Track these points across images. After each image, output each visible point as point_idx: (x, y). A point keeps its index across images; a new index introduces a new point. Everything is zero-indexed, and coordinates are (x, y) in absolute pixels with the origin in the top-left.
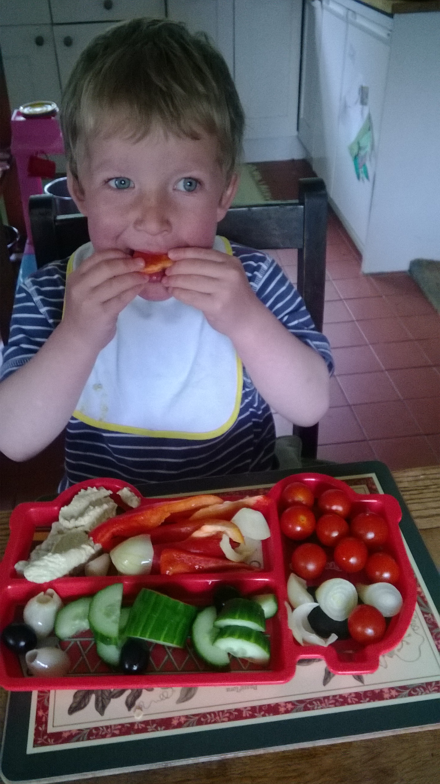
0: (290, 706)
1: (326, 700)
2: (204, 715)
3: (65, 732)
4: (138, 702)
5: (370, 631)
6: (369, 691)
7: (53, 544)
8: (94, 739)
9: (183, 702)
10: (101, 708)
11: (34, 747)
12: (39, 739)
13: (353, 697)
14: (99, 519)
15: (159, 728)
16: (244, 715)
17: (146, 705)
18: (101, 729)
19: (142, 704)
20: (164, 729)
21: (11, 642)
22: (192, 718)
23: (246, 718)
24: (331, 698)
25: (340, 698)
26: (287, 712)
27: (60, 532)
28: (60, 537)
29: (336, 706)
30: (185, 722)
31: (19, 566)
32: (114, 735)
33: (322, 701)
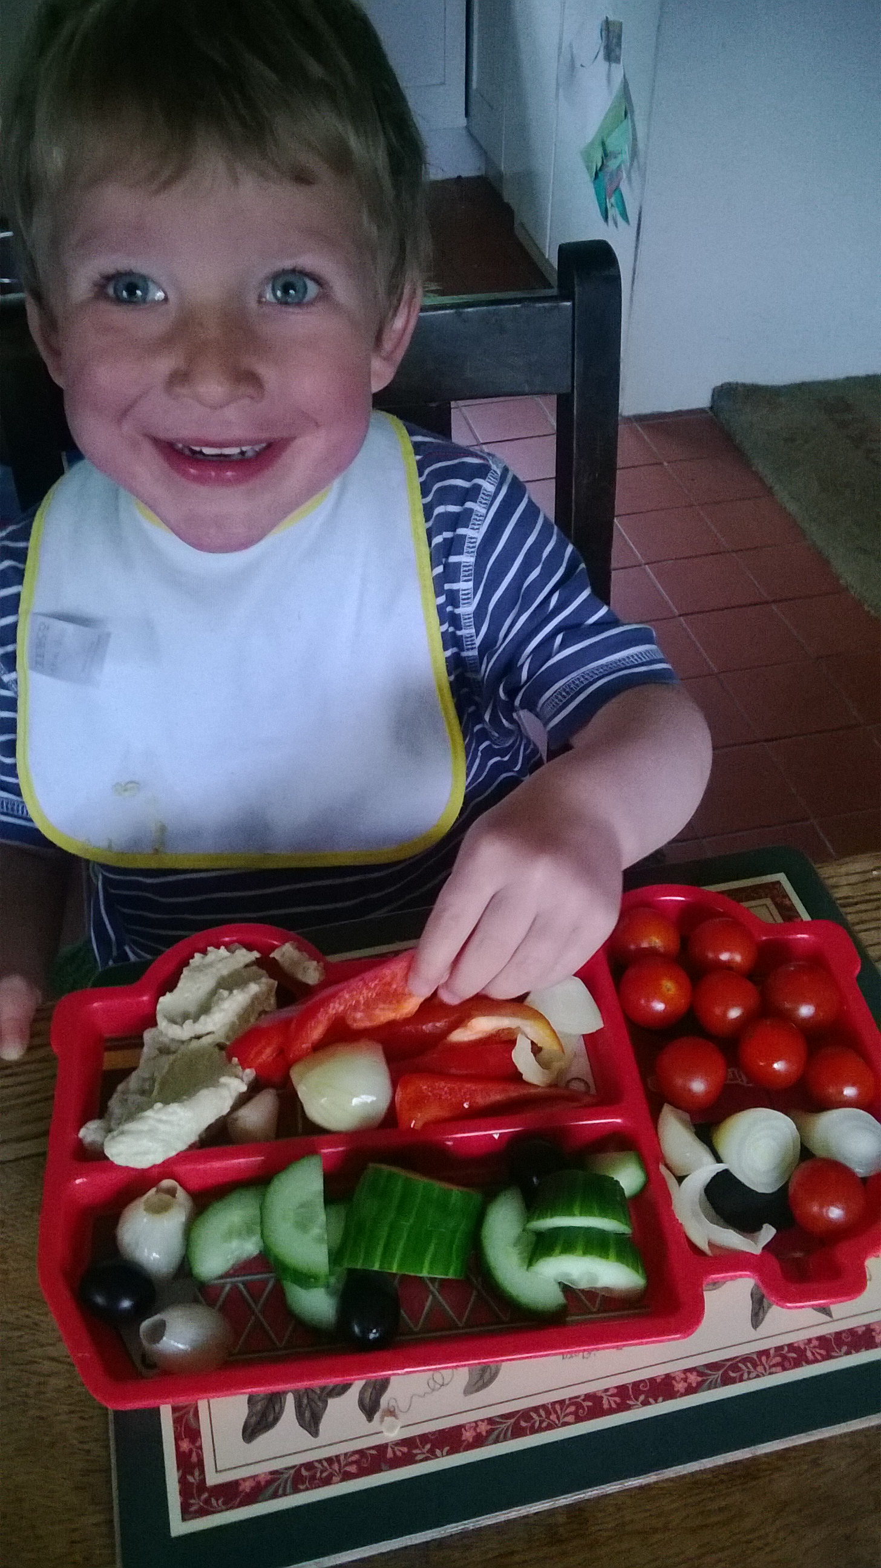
0: (693, 1378)
1: (764, 1359)
2: (525, 1414)
3: (244, 1480)
4: (384, 1401)
5: (835, 1213)
6: (844, 1331)
7: (153, 1079)
8: (307, 1489)
9: (477, 1390)
10: (311, 1420)
11: (184, 1519)
12: (192, 1501)
13: (815, 1347)
14: (244, 1015)
15: (438, 1452)
16: (606, 1406)
17: (402, 1404)
18: (317, 1464)
19: (393, 1403)
20: (448, 1454)
21: (100, 1300)
22: (501, 1423)
23: (611, 1411)
24: (772, 1352)
25: (789, 1351)
26: (690, 1390)
27: (164, 1050)
28: (166, 1061)
29: (784, 1369)
30: (489, 1432)
31: (89, 1133)
32: (347, 1477)
33: (755, 1362)
